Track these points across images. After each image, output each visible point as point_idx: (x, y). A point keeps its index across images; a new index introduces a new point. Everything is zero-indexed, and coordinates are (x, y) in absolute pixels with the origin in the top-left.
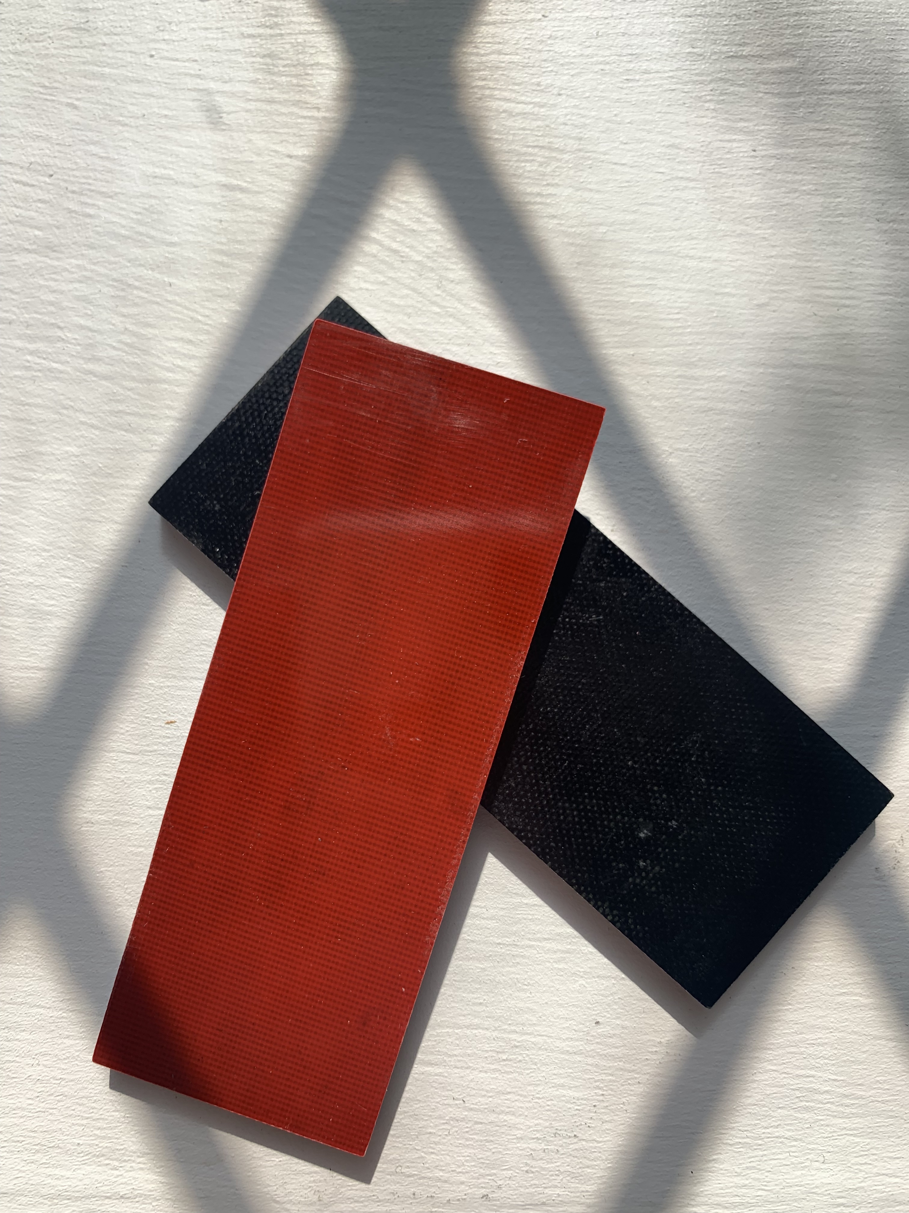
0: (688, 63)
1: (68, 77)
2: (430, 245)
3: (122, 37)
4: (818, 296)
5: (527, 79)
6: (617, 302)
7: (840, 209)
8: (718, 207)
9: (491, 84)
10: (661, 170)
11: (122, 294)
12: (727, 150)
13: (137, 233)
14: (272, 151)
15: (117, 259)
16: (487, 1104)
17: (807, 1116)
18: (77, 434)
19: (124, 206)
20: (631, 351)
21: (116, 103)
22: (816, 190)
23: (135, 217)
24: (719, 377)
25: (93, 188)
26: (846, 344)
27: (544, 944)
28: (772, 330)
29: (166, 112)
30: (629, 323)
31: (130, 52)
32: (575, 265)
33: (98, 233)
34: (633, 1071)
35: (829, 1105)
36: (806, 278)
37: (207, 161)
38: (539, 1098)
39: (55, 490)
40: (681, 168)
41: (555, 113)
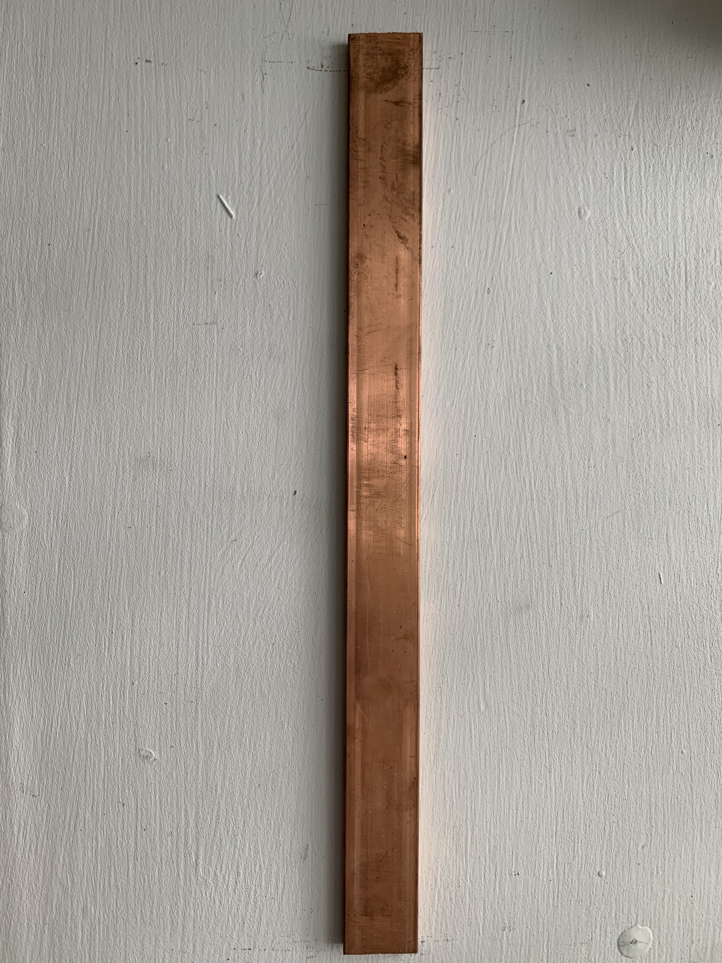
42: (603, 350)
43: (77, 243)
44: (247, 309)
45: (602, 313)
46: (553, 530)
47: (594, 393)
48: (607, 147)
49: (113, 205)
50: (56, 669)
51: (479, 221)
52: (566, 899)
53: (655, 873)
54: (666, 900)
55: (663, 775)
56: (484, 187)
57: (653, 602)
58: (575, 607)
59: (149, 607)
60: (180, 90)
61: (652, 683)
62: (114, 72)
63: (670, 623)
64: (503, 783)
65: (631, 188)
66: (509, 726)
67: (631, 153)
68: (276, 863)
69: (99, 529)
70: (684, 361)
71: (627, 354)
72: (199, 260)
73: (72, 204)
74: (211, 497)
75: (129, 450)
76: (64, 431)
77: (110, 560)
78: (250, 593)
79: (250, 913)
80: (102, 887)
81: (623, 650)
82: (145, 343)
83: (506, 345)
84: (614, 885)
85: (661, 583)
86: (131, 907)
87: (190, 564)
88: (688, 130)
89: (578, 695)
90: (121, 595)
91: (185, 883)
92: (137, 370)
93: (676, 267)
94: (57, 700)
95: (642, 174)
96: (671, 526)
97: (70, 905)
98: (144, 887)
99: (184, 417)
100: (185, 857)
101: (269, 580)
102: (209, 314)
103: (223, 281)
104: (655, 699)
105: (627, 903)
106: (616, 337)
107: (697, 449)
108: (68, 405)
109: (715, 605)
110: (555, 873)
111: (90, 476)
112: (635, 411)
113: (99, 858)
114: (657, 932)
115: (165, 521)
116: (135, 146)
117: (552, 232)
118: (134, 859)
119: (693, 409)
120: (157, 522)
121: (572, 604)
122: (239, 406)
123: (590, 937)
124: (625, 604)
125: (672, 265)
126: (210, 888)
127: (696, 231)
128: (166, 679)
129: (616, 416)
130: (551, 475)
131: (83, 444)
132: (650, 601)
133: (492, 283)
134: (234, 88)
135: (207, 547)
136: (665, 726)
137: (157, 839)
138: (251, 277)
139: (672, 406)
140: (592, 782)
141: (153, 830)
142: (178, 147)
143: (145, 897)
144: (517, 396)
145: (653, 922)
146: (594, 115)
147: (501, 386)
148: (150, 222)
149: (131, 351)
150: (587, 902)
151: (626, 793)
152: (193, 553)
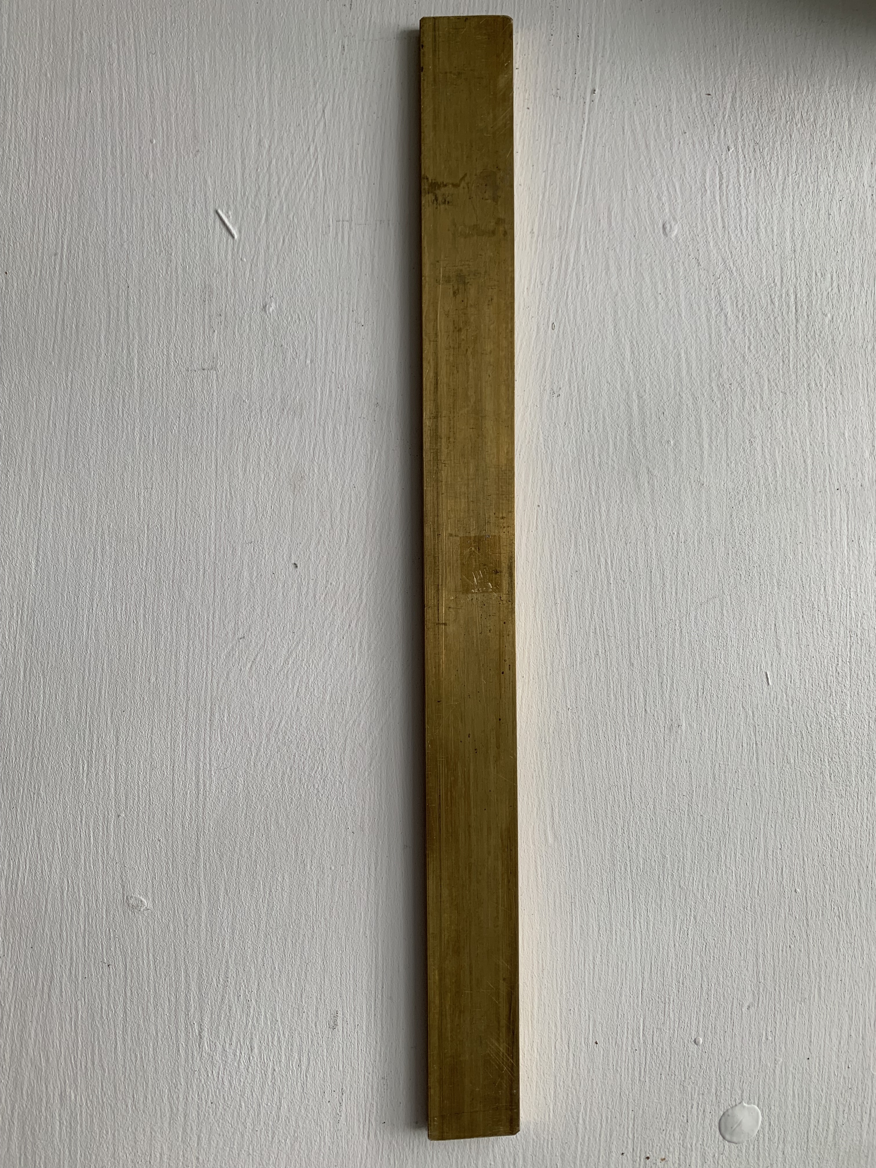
42: (695, 399)
43: (41, 271)
44: (253, 351)
45: (693, 353)
46: (635, 620)
47: (685, 451)
48: (697, 146)
49: (86, 224)
50: (22, 800)
51: (540, 239)
52: (655, 1072)
53: (764, 1038)
54: (778, 1072)
55: (772, 919)
56: (547, 197)
57: (759, 707)
58: (663, 714)
59: (138, 722)
60: (167, 79)
61: (758, 807)
62: (85, 58)
63: (780, 733)
64: (577, 932)
65: (727, 198)
66: (584, 862)
67: (727, 153)
68: (299, 1034)
69: (74, 625)
70: (795, 410)
71: (725, 403)
72: (194, 291)
73: (34, 222)
74: (212, 585)
75: (109, 527)
76: (28, 505)
77: (87, 663)
78: (263, 703)
79: (267, 1096)
80: (83, 1067)
81: (723, 766)
82: (127, 393)
83: (575, 393)
84: (713, 1054)
85: (768, 684)
86: (120, 1091)
87: (187, 667)
88: (797, 126)
89: (668, 822)
90: (102, 707)
91: (187, 1061)
92: (117, 428)
93: (784, 295)
94: (24, 838)
95: (741, 180)
96: (780, 615)
97: (45, 1090)
98: (135, 1067)
99: (177, 485)
100: (186, 1028)
101: (285, 686)
102: (207, 358)
103: (223, 318)
104: (762, 827)
105: (730, 1076)
106: (711, 381)
107: (811, 519)
108: (34, 473)
109: (835, 711)
110: (642, 1041)
111: (62, 560)
112: (735, 473)
113: (79, 1031)
114: (767, 1111)
115: (155, 614)
116: (112, 149)
117: (631, 253)
118: (123, 1032)
119: (806, 469)
120: (144, 616)
121: (660, 712)
122: (245, 470)
123: (685, 1118)
124: (724, 710)
125: (778, 292)
126: (217, 1067)
127: (807, 250)
128: (160, 810)
129: (712, 479)
130: (632, 553)
131: (52, 520)
132: (755, 706)
133: (557, 316)
134: (235, 77)
135: (207, 646)
136: (775, 860)
137: (151, 1008)
138: (258, 311)
139: (780, 466)
140: (686, 929)
141: (146, 996)
142: (165, 150)
143: (137, 1078)
144: (589, 456)
145: (762, 1098)
146: (681, 107)
147: (569, 443)
148: (132, 243)
149: (110, 405)
150: (681, 1075)
151: (728, 942)
152: (191, 655)
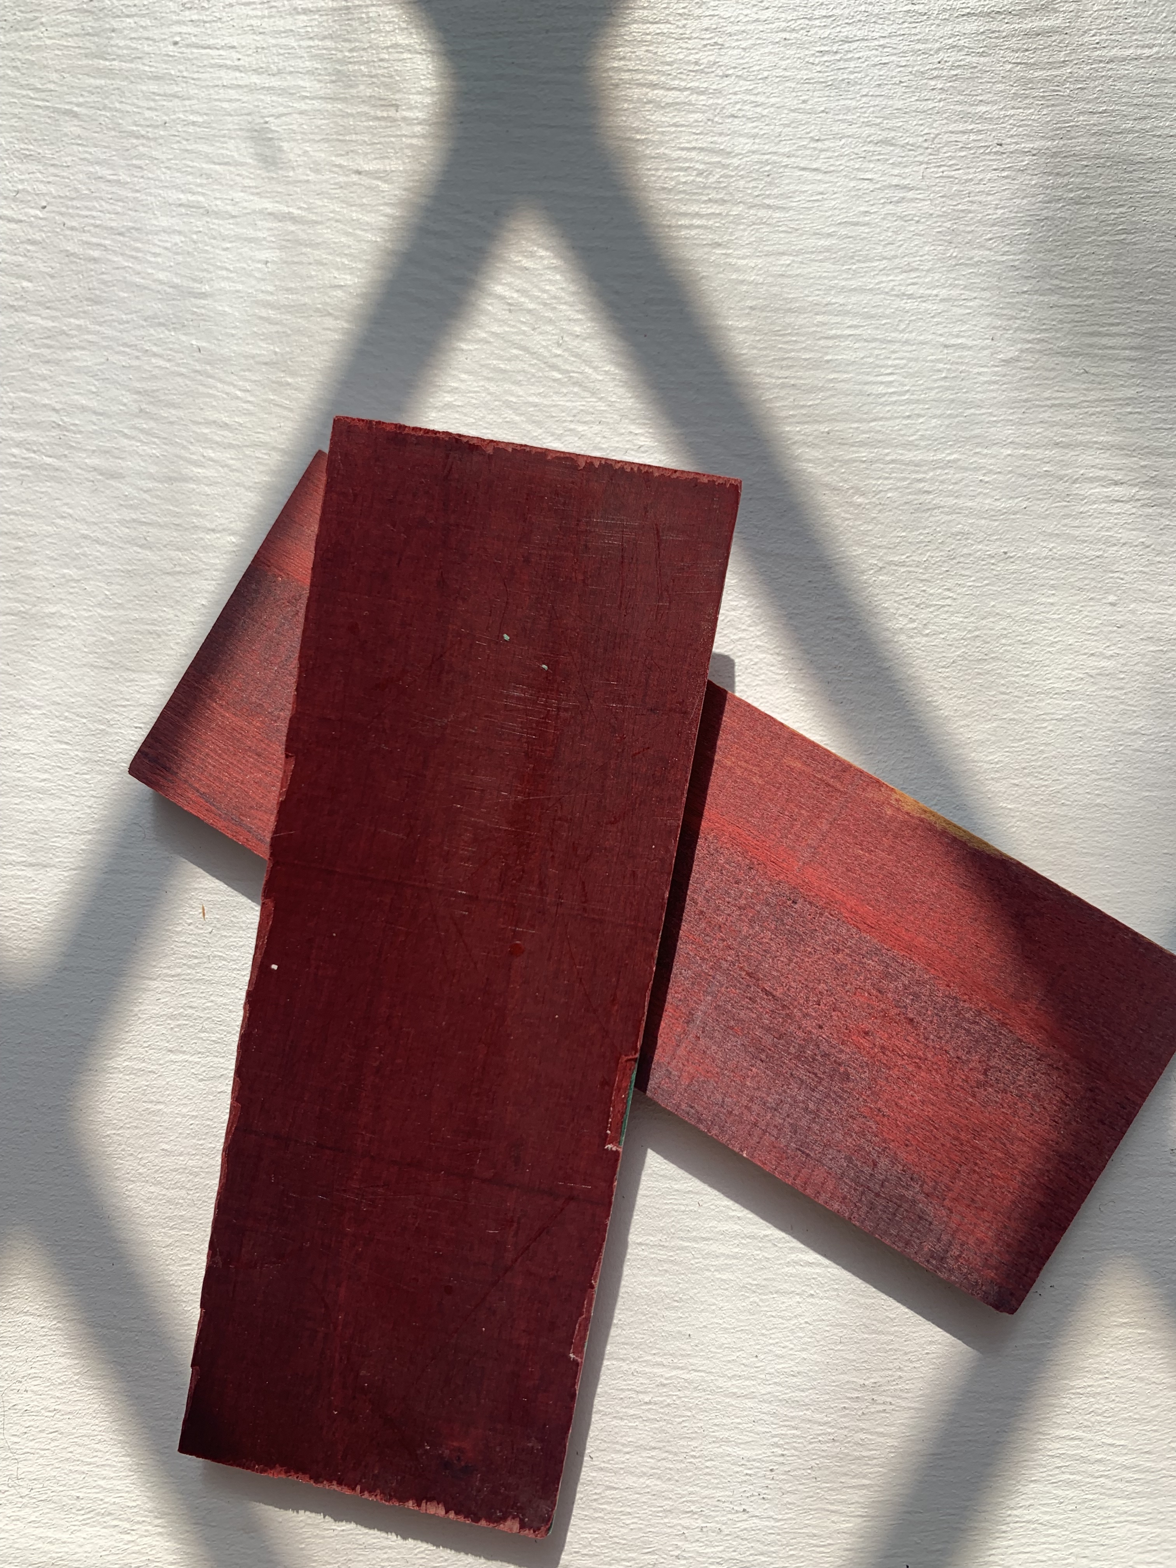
0: (906, 25)
1: (65, 75)
2: (547, 288)
3: (136, 19)
4: (1091, 346)
5: (681, 56)
6: (806, 360)
7: (1123, 223)
8: (948, 224)
9: (631, 65)
10: (869, 177)
11: (136, 363)
12: (961, 145)
13: (154, 281)
14: (336, 166)
15: (129, 317)
16: (623, 1462)
17: (1070, 1493)
18: (77, 552)
19: (139, 245)
20: (825, 428)
21: (129, 108)
22: (1088, 197)
23: (153, 259)
24: (949, 461)
25: (98, 222)
26: (1131, 413)
27: (701, 1245)
28: (1025, 396)
29: (192, 118)
30: (821, 389)
31: (147, 39)
32: (747, 311)
33: (104, 283)
34: (825, 1424)
35: (1102, 1480)
36: (1073, 321)
37: (247, 182)
38: (694, 1457)
39: (49, 627)
40: (896, 172)
41: (720, 101)
